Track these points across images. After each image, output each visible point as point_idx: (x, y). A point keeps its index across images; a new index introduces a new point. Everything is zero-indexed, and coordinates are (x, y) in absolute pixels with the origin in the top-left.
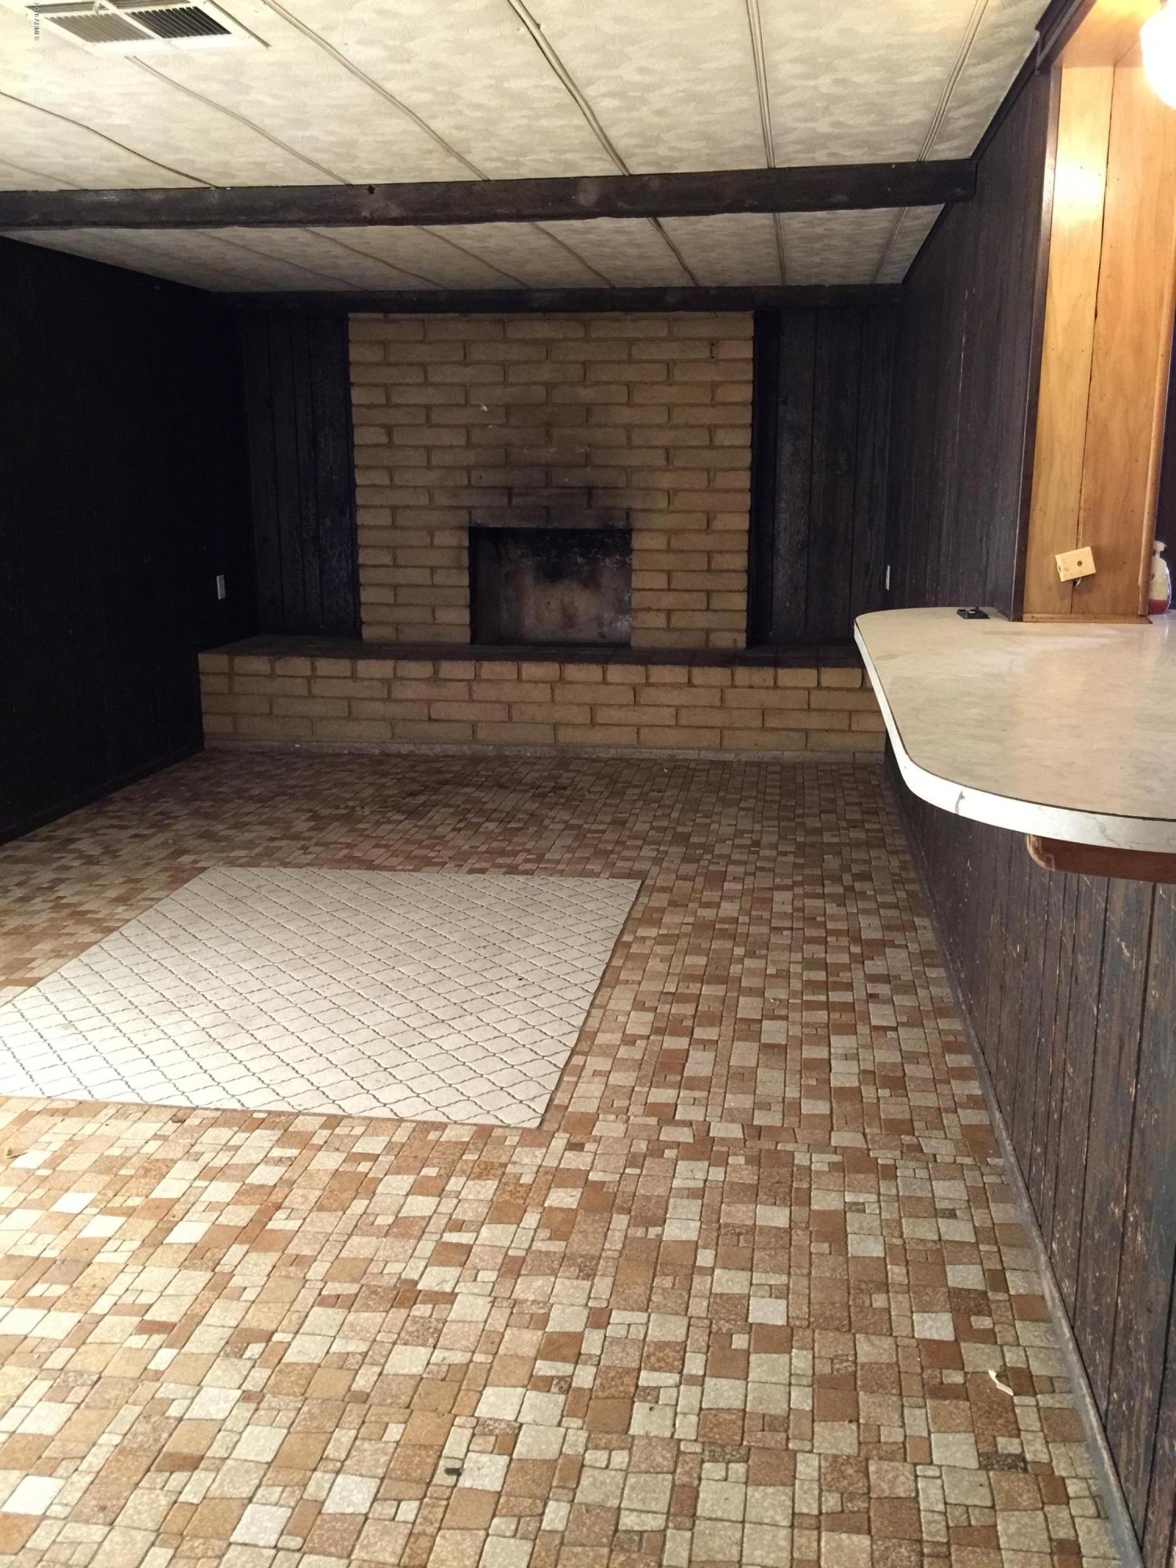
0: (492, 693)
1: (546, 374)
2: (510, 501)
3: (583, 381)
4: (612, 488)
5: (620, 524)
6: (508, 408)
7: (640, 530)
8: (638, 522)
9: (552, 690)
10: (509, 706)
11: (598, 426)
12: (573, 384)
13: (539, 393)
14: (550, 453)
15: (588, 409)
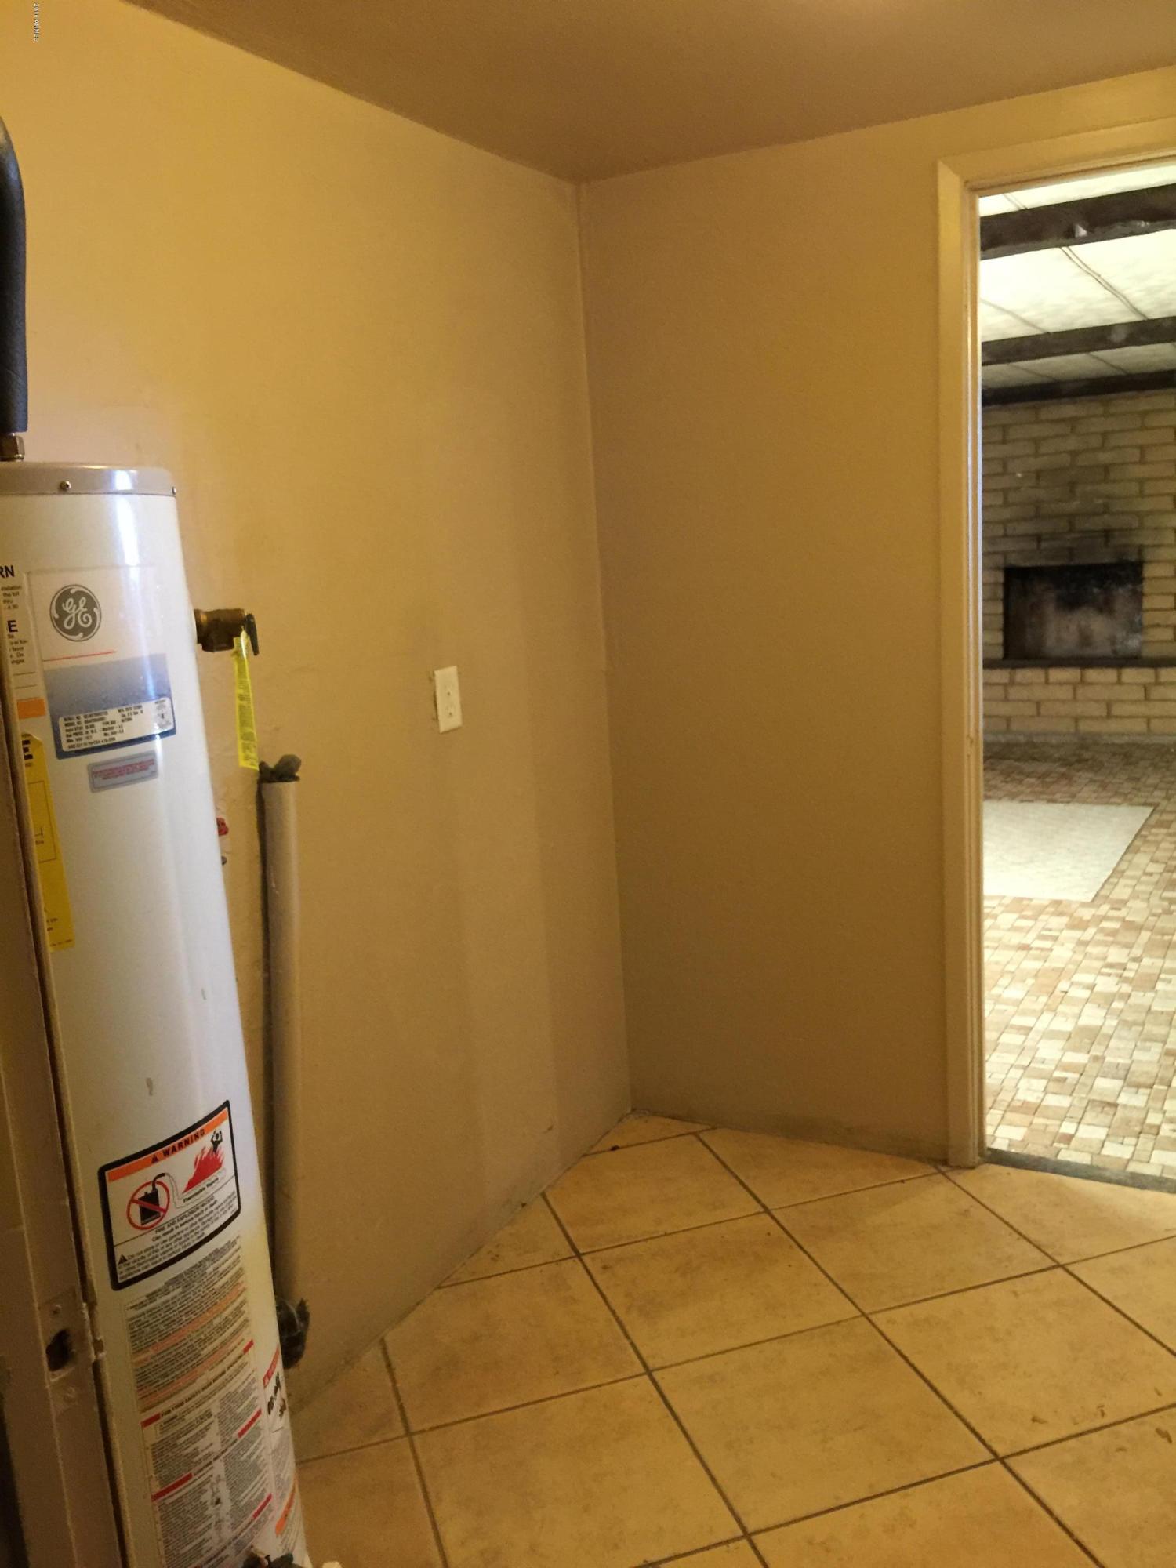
0: (1024, 693)
1: (1072, 443)
2: (1039, 546)
3: (1102, 448)
4: (1127, 530)
5: (1133, 558)
6: (1039, 474)
7: (1151, 562)
8: (1148, 555)
9: (1075, 690)
10: (1038, 704)
11: (1114, 481)
12: (1094, 450)
13: (1065, 459)
14: (1074, 505)
15: (1107, 468)
